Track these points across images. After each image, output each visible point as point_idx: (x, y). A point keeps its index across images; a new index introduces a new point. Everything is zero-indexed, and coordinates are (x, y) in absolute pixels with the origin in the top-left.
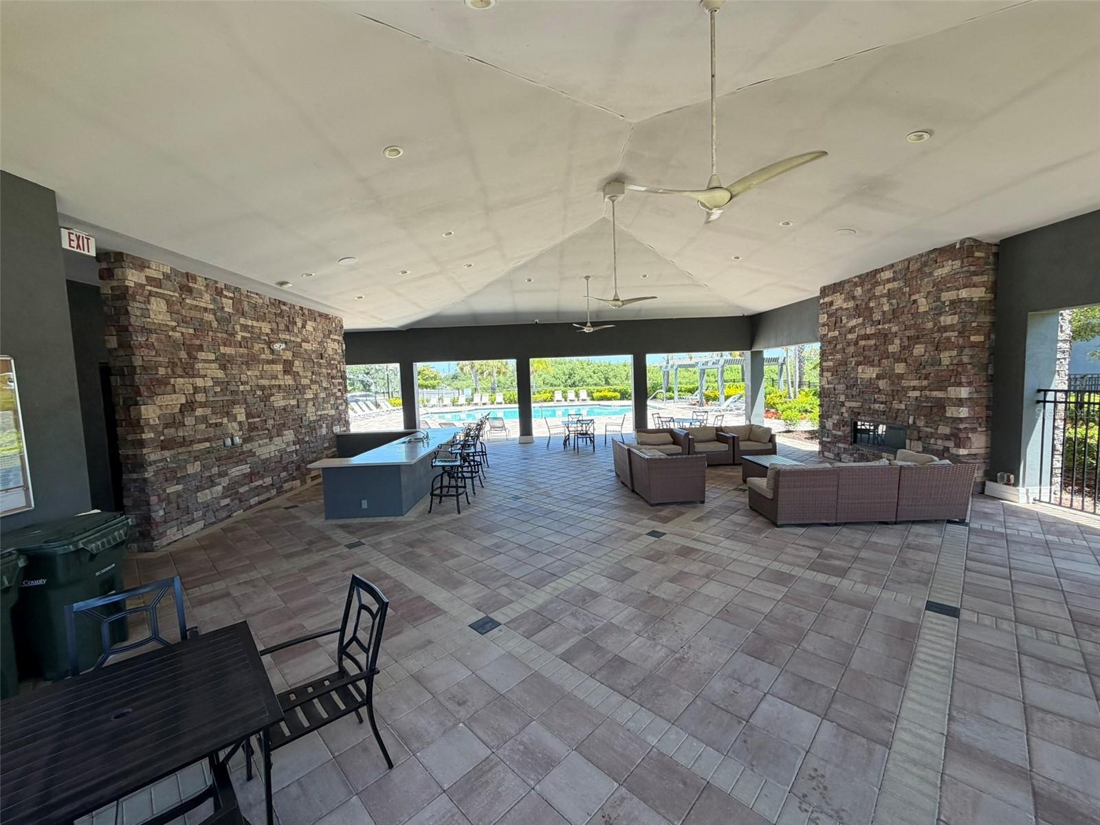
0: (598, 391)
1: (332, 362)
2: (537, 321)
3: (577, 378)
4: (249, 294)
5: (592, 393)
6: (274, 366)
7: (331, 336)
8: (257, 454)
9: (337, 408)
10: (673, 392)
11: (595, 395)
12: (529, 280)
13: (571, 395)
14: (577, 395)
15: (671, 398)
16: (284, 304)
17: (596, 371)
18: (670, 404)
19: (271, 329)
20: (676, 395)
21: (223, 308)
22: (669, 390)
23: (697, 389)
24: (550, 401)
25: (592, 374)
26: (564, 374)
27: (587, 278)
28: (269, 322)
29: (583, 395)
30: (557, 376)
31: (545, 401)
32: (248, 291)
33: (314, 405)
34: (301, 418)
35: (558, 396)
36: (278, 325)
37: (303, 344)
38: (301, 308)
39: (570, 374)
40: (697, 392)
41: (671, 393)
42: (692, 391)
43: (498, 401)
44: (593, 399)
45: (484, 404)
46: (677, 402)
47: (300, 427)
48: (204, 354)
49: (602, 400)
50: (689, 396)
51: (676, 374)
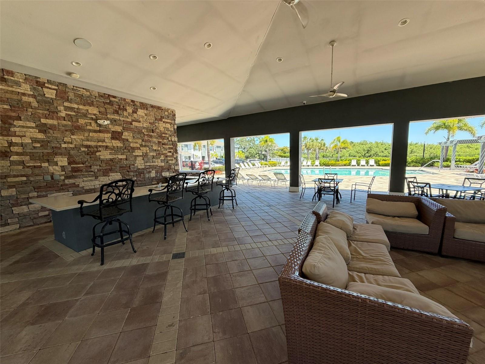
0: (383, 160)
1: (163, 135)
2: (305, 102)
3: (372, 152)
4: (74, 88)
5: (379, 161)
6: (101, 134)
7: (163, 120)
8: (81, 186)
9: (167, 162)
10: (450, 162)
11: (381, 163)
12: (280, 60)
13: (363, 162)
14: (367, 163)
15: (448, 166)
16: (114, 97)
17: (387, 149)
18: (446, 171)
19: (99, 111)
20: (453, 164)
21: (45, 95)
22: (447, 160)
23: (477, 160)
24: (348, 165)
25: (384, 150)
26: (364, 150)
27: (332, 42)
28: (97, 107)
29: (372, 162)
30: (359, 152)
31: (345, 165)
32: (73, 86)
33: (143, 159)
34: (130, 166)
35: (354, 162)
36: (106, 109)
37: (133, 123)
38: (133, 101)
39: (368, 151)
40: (477, 162)
41: (448, 163)
42: (471, 162)
43: (316, 164)
44: (379, 165)
45: (308, 166)
46: (454, 169)
47: (128, 171)
48: (22, 122)
49: (386, 166)
50: (468, 165)
51: (455, 148)
